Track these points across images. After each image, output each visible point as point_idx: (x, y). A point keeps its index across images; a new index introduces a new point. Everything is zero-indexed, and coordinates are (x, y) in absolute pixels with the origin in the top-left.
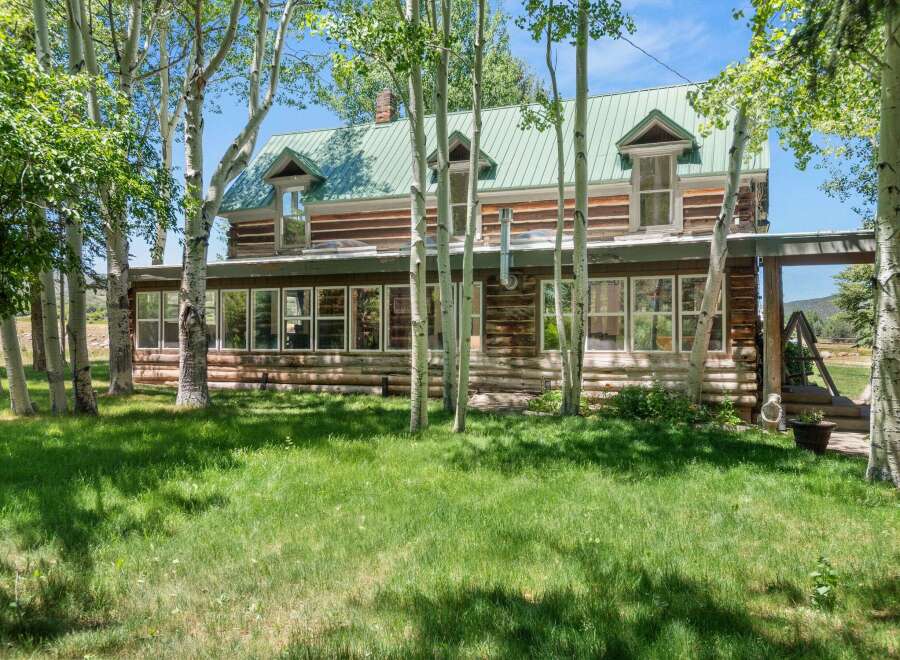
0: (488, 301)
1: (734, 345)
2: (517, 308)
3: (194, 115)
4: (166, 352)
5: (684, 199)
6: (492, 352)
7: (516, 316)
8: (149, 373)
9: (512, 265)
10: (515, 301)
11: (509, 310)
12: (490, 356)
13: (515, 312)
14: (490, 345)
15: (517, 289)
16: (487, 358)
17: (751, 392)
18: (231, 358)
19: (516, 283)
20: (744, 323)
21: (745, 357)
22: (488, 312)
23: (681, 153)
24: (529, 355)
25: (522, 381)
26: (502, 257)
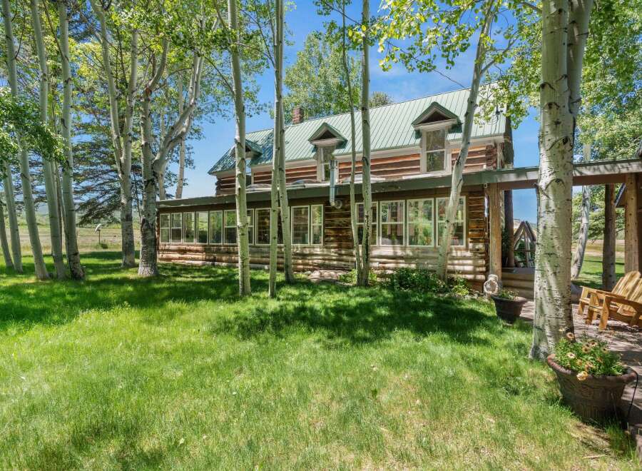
0: (326, 216)
1: (471, 242)
2: (341, 219)
3: (145, 110)
4: (173, 245)
5: (453, 155)
6: (328, 245)
7: (341, 224)
8: (164, 256)
9: (338, 194)
10: (340, 216)
11: (337, 221)
12: (326, 248)
13: (340, 222)
14: (327, 241)
15: (341, 208)
16: (325, 249)
17: (481, 273)
18: (199, 248)
19: (341, 205)
20: (477, 227)
21: (478, 250)
22: (326, 222)
23: (450, 127)
24: (349, 248)
25: (343, 263)
26: (331, 189)
